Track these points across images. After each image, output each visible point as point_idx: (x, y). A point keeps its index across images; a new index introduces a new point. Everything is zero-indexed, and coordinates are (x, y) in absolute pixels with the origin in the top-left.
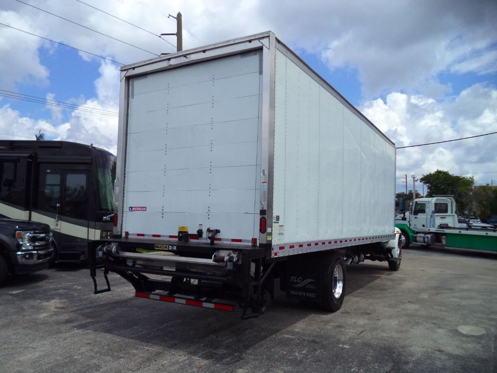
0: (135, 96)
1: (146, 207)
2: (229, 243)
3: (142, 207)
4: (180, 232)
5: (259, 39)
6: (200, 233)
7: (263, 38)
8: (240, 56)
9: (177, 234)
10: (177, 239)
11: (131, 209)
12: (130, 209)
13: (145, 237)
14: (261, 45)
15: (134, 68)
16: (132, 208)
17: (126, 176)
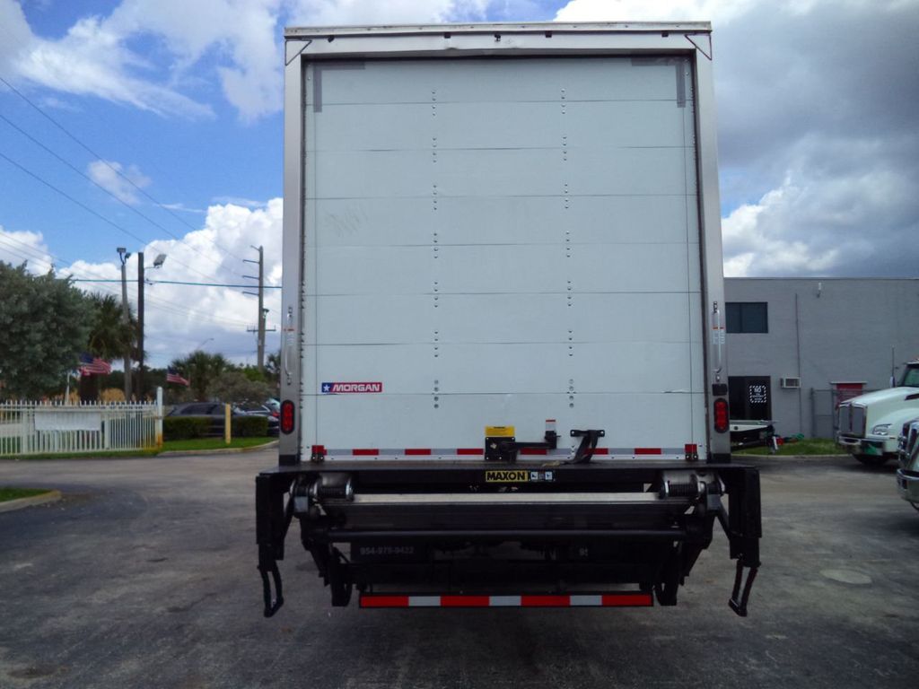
0: (323, 108)
1: (380, 384)
2: (630, 457)
3: (366, 384)
4: (489, 441)
5: (686, 33)
6: (551, 438)
7: (696, 32)
8: (630, 59)
9: (482, 446)
10: (481, 457)
11: (329, 388)
12: (327, 388)
13: (380, 458)
14: (692, 47)
15: (331, 38)
16: (331, 385)
17: (304, 304)
